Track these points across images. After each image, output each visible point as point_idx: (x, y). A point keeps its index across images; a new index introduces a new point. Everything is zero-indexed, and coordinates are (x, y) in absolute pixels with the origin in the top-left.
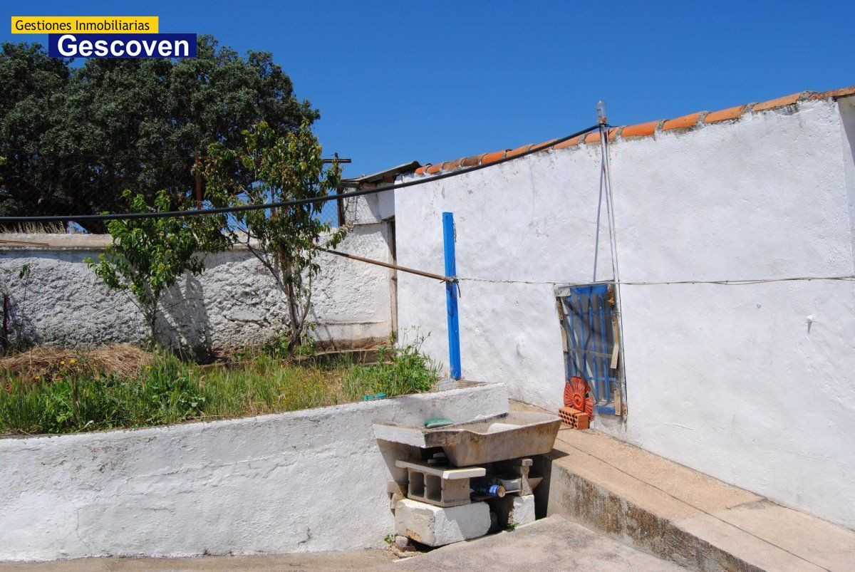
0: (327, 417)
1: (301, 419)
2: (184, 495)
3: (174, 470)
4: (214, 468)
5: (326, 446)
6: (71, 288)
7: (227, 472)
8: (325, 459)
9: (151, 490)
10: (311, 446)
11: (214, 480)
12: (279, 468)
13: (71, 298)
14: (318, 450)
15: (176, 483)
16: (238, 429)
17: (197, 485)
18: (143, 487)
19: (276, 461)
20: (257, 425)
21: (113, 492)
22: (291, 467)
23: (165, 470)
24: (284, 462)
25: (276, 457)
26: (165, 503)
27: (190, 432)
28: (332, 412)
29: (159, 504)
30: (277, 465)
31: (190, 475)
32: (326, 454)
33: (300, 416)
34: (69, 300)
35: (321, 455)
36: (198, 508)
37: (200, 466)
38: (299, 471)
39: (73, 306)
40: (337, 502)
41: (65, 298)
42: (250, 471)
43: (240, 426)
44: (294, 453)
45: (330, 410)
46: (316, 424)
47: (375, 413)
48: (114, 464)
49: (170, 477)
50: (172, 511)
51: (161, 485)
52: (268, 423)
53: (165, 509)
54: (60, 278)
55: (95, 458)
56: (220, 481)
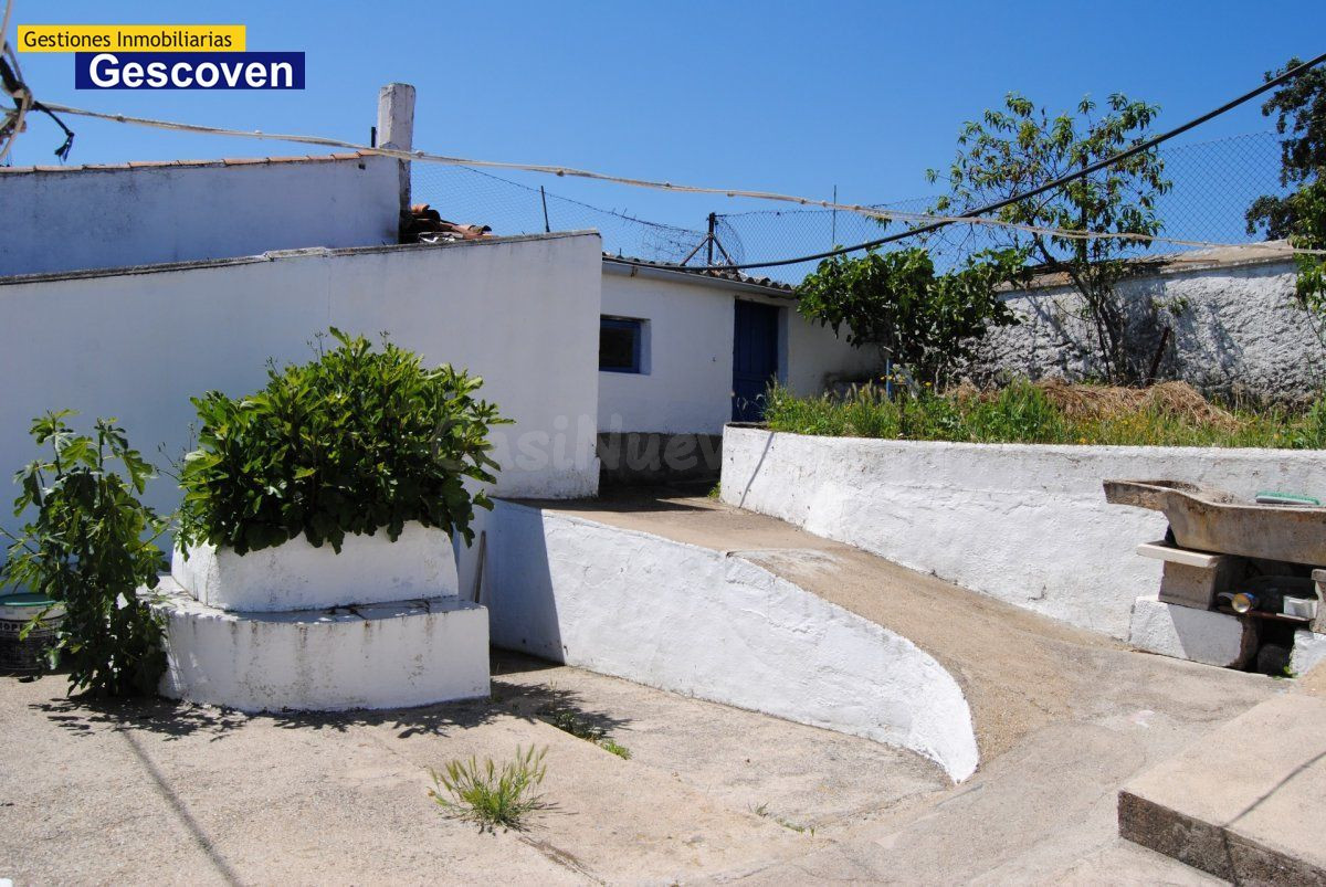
0: (1091, 458)
1: (1055, 454)
2: (923, 510)
3: (919, 485)
4: (954, 491)
5: (1087, 495)
6: (1244, 315)
7: (967, 497)
8: (1084, 510)
9: (897, 498)
10: (1065, 490)
11: (951, 503)
12: (1022, 507)
13: (1243, 329)
14: (1076, 497)
15: (918, 497)
16: (981, 454)
17: (936, 503)
18: (891, 494)
19: (1019, 498)
20: (1001, 453)
21: (869, 493)
22: (1037, 510)
23: (911, 482)
24: (1029, 502)
25: (1020, 493)
26: (905, 514)
27: (934, 450)
28: (1099, 453)
29: (901, 513)
30: (1021, 504)
31: (931, 491)
32: (1086, 504)
33: (1054, 451)
34: (1239, 332)
35: (1078, 504)
36: (934, 526)
37: (940, 486)
38: (1043, 517)
39: (1245, 340)
40: (1090, 567)
41: (1236, 329)
42: (990, 503)
43: (983, 452)
44: (1044, 493)
45: (1097, 449)
46: (1074, 464)
47: (1168, 464)
48: (873, 469)
49: (914, 490)
50: (911, 523)
51: (906, 496)
52: (1015, 454)
53: (905, 519)
54: (1231, 303)
55: (860, 460)
56: (959, 504)
